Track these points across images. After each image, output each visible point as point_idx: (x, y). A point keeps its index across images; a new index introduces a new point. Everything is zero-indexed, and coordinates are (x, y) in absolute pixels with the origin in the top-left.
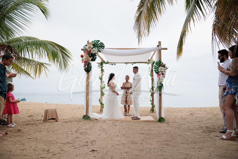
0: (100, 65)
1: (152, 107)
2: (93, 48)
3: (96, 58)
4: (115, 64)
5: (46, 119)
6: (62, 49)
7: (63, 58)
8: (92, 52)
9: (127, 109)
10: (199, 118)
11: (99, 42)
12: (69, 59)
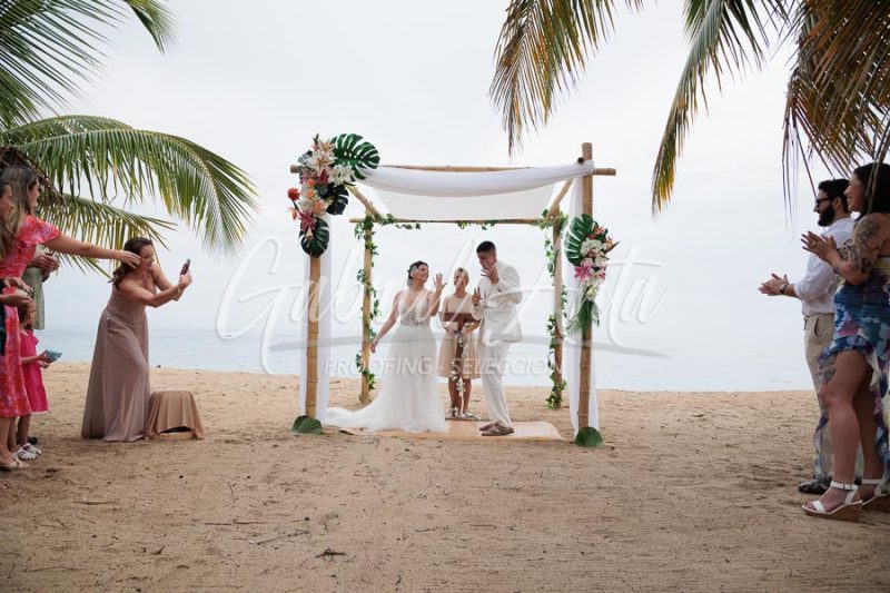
0: (360, 230)
1: (554, 389)
2: (337, 162)
3: (346, 201)
4: (418, 227)
5: (155, 430)
6: (218, 166)
7: (219, 200)
8: (331, 180)
9: (461, 394)
10: (726, 434)
11: (359, 143)
12: (244, 204)
